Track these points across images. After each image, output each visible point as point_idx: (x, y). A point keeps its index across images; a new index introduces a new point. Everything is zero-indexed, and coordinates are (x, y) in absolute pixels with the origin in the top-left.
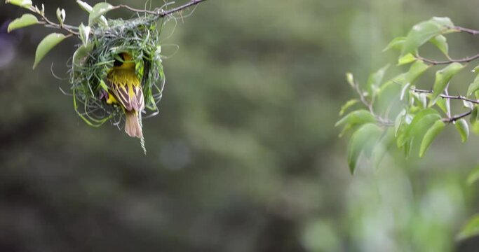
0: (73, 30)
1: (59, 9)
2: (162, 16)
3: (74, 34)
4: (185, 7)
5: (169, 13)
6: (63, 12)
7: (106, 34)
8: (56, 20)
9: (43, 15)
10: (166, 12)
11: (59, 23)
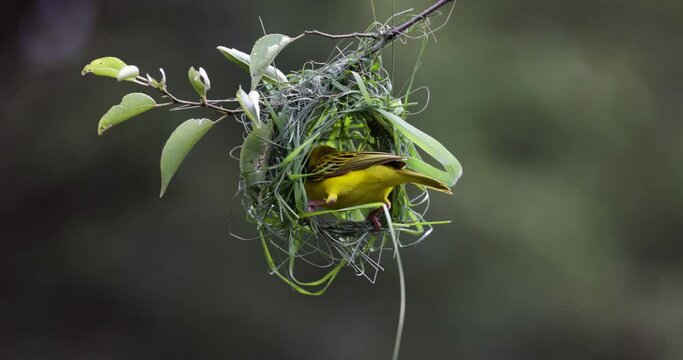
0: (225, 105)
1: (192, 68)
2: (389, 38)
3: (229, 113)
4: (431, 11)
5: (401, 30)
6: (202, 72)
7: (289, 98)
8: (190, 92)
9: (164, 88)
10: (396, 29)
11: (197, 98)
